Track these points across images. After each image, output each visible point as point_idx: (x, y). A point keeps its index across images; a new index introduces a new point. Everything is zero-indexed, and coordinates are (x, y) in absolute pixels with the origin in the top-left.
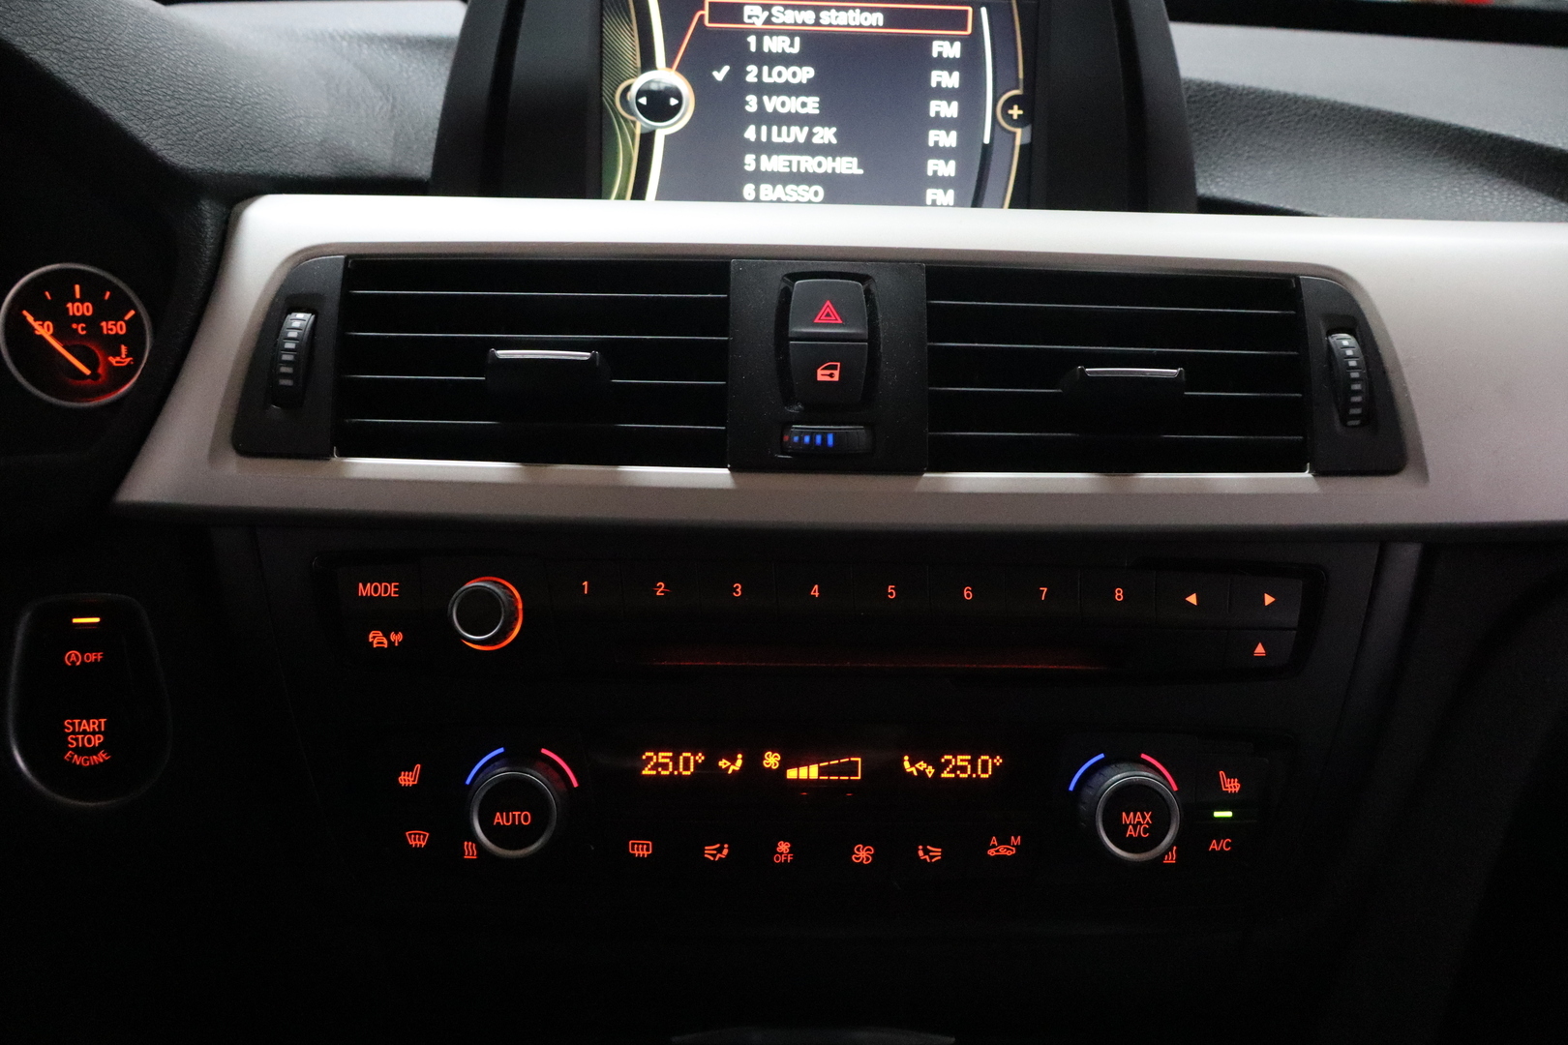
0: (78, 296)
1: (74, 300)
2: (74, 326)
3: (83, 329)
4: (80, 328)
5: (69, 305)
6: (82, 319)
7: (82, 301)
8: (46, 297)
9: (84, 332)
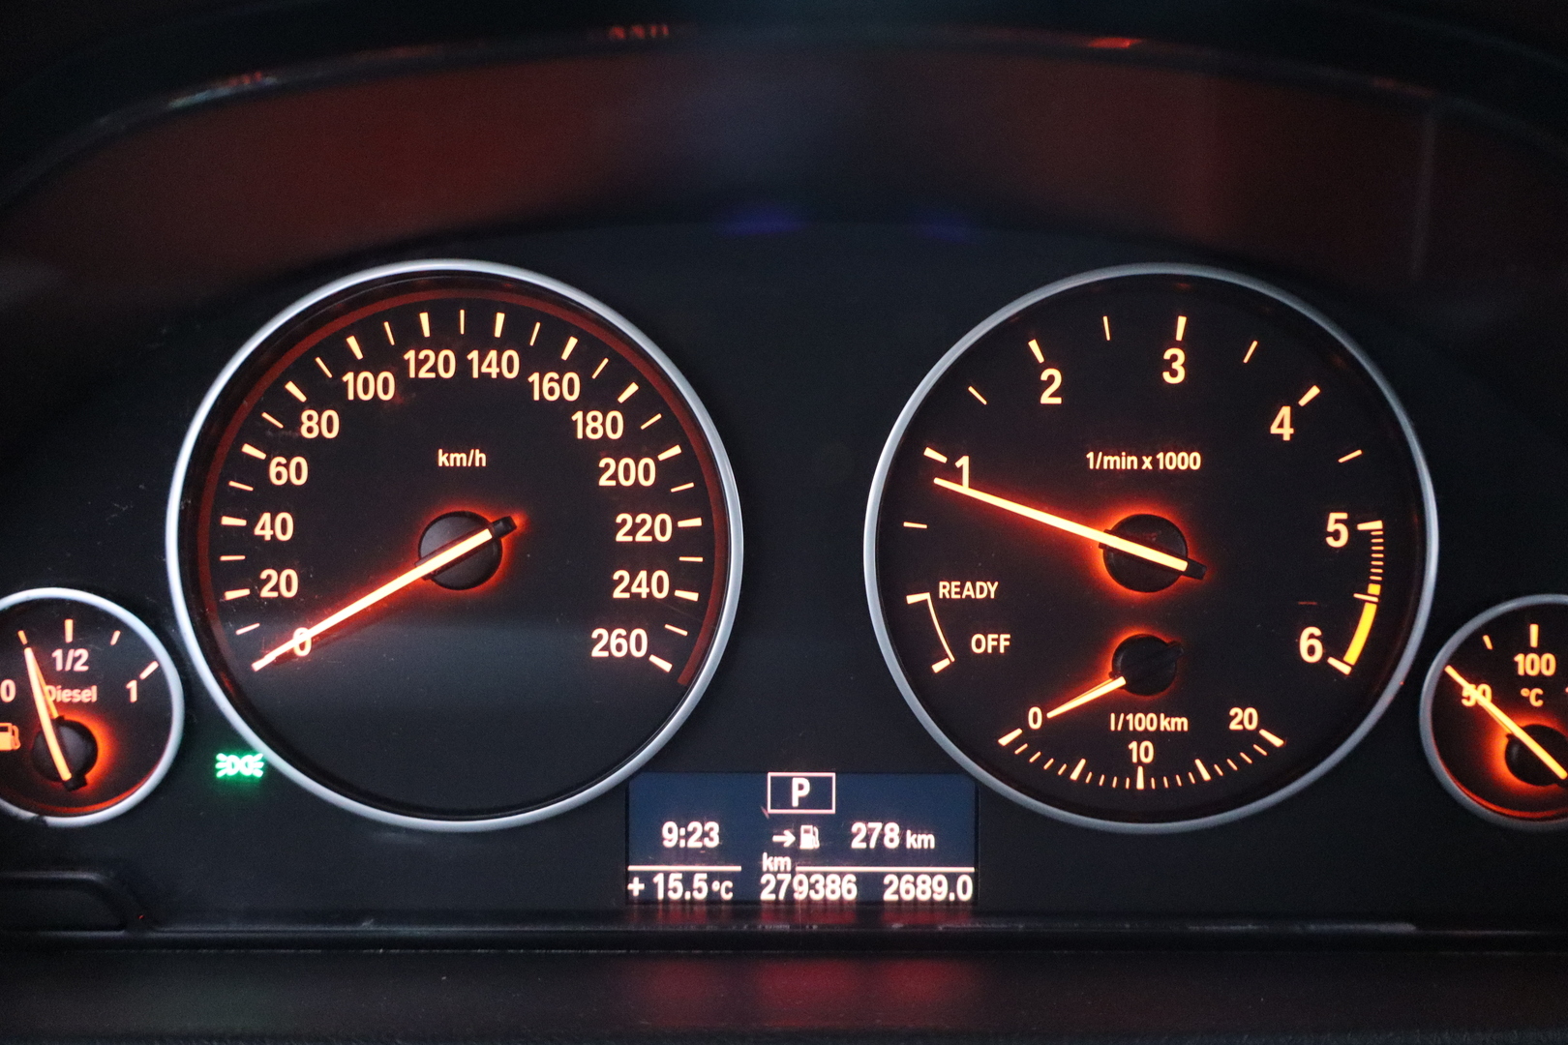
0: (1534, 642)
1: (1527, 650)
2: (1524, 692)
3: (1538, 697)
4: (1532, 695)
5: (1519, 658)
6: (1539, 681)
7: (1540, 651)
8: (1483, 644)
9: (1539, 703)
